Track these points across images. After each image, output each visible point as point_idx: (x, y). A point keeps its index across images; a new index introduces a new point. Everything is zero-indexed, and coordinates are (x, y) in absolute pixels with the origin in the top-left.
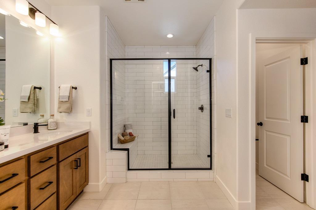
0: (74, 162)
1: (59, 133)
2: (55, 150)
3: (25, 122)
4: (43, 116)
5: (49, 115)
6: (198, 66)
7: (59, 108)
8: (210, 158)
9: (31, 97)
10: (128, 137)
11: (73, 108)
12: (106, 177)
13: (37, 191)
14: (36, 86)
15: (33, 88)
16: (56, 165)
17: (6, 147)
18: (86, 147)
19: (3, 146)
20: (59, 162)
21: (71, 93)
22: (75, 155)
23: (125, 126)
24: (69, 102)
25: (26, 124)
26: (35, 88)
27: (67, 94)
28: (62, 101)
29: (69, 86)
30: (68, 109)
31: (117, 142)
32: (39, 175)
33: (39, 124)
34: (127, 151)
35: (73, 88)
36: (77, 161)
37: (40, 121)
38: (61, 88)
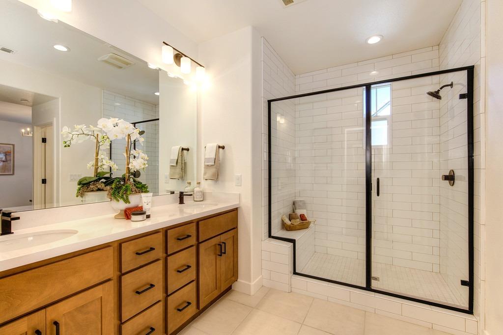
0: (217, 246)
1: (204, 206)
2: (195, 227)
3: (172, 190)
4: (190, 183)
5: (196, 183)
6: (441, 88)
7: (205, 174)
8: (467, 288)
9: (179, 161)
10: (298, 222)
11: (219, 173)
12: (261, 276)
13: (175, 273)
14: (184, 147)
15: (181, 150)
16: (195, 247)
17: (148, 217)
18: (234, 228)
19: (145, 216)
20: (199, 243)
21: (217, 153)
22: (219, 236)
23: (294, 203)
24: (214, 166)
25: (173, 193)
26: (183, 149)
27: (213, 156)
28: (208, 165)
29: (214, 145)
30: (214, 175)
31: (280, 226)
32: (177, 254)
33: (184, 194)
34: (292, 244)
35: (219, 147)
36: (221, 245)
37: (187, 189)
38: (206, 147)
